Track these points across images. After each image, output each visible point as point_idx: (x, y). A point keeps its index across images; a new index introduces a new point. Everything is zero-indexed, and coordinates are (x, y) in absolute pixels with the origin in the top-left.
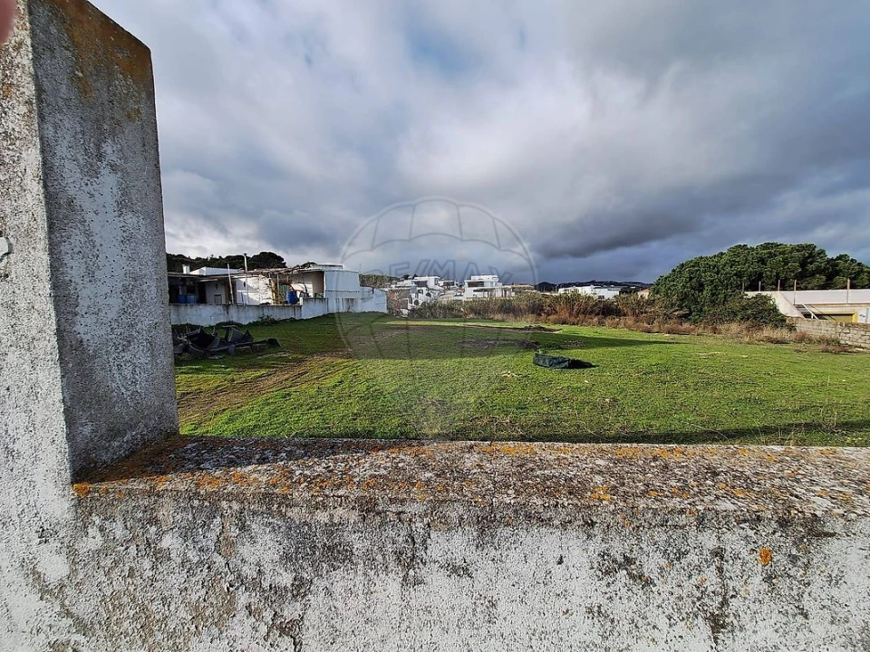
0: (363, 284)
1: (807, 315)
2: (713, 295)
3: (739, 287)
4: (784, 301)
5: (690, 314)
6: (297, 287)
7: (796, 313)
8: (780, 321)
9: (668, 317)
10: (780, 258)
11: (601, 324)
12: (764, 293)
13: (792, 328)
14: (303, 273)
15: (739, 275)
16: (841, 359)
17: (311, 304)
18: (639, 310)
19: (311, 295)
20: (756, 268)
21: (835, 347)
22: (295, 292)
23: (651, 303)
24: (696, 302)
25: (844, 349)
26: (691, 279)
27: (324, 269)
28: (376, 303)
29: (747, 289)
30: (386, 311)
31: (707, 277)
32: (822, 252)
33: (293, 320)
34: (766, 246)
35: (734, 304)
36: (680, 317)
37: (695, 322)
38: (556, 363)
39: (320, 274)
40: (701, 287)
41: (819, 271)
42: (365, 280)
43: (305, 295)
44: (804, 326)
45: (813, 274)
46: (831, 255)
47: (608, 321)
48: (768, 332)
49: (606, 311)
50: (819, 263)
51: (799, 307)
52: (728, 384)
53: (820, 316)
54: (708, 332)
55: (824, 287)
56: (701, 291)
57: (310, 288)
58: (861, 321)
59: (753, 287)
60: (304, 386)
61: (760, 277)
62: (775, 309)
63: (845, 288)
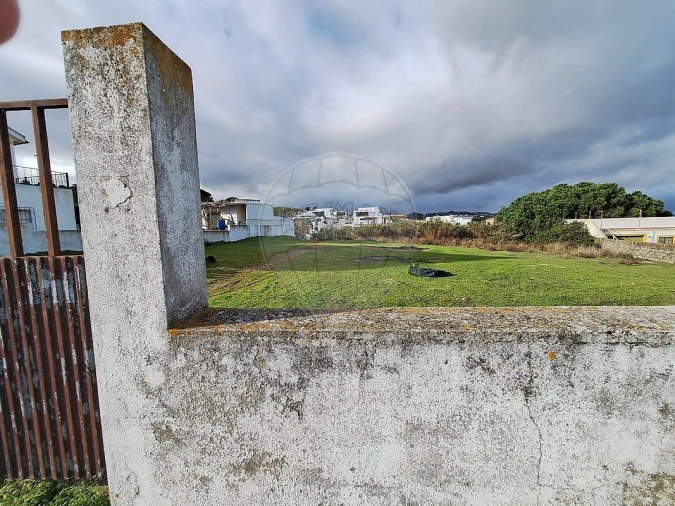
0: (276, 214)
1: (610, 237)
2: (542, 222)
3: (561, 216)
4: (594, 227)
5: (524, 236)
6: (225, 216)
7: (602, 236)
8: (590, 241)
9: (508, 239)
10: (591, 194)
11: (458, 244)
12: (579, 220)
13: (598, 246)
14: (230, 205)
15: (561, 207)
16: (633, 269)
17: (237, 230)
18: (487, 233)
19: (236, 222)
20: (574, 201)
21: (629, 260)
22: (224, 220)
23: (496, 228)
24: (530, 228)
25: (636, 262)
26: (525, 209)
27: (245, 203)
28: (284, 228)
29: (566, 217)
30: (293, 235)
31: (537, 208)
32: (622, 189)
33: (222, 242)
34: (582, 185)
35: (557, 229)
36: (517, 239)
37: (528, 243)
38: (426, 273)
39: (243, 207)
40: (533, 216)
41: (620, 204)
42: (277, 212)
43: (232, 223)
44: (608, 245)
45: (615, 206)
46: (629, 191)
47: (463, 242)
48: (581, 249)
49: (462, 234)
50: (620, 197)
51: (604, 231)
53: (619, 237)
54: (538, 250)
55: (623, 216)
56: (533, 219)
57: (235, 217)
58: (649, 241)
59: (571, 216)
60: (240, 291)
61: (576, 208)
62: (587, 233)
63: (638, 216)
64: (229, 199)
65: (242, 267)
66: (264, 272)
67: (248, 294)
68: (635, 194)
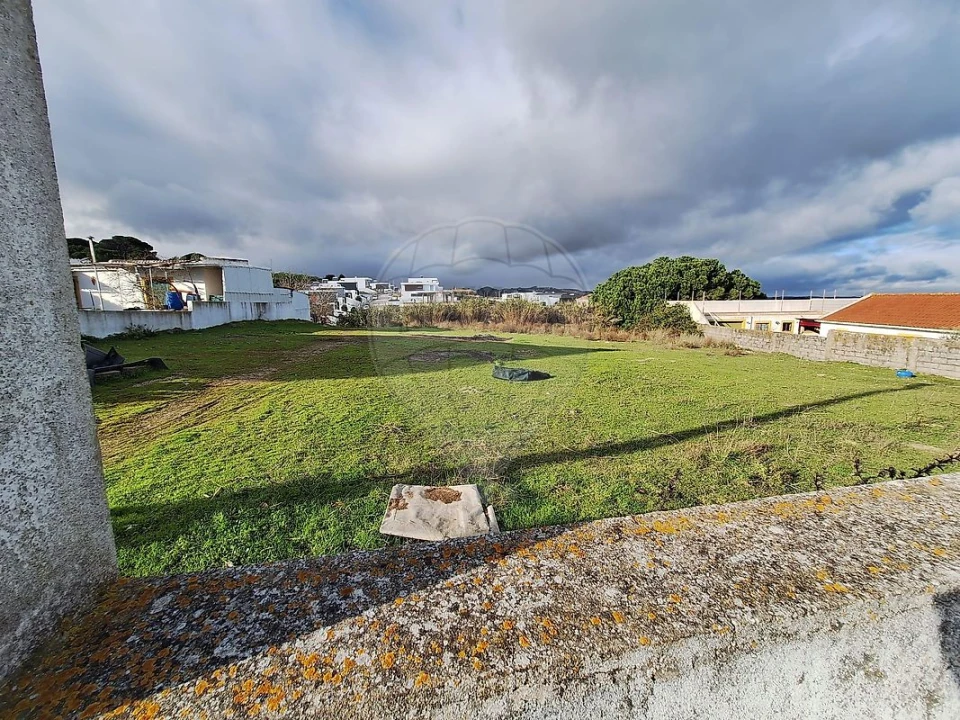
0: (277, 283)
1: (712, 323)
2: (642, 303)
3: (662, 296)
4: (696, 310)
5: (623, 322)
6: (183, 287)
7: (704, 321)
8: (693, 328)
9: (606, 325)
10: (693, 270)
11: (547, 331)
12: (682, 302)
13: (701, 334)
14: (190, 266)
15: (663, 285)
16: (738, 360)
17: (206, 310)
18: (581, 316)
19: (204, 298)
20: (676, 278)
21: (733, 351)
22: (179, 293)
23: (590, 310)
24: (629, 311)
25: (739, 353)
26: (625, 287)
27: (221, 264)
28: (294, 307)
29: (668, 298)
30: (309, 318)
31: (637, 286)
32: (722, 267)
33: (178, 331)
34: (684, 260)
35: (658, 313)
36: (616, 324)
37: (628, 329)
38: (515, 375)
39: (216, 271)
40: (632, 296)
41: (721, 283)
42: (278, 281)
43: (195, 297)
44: (711, 333)
45: (715, 287)
46: (729, 270)
47: (554, 328)
48: (685, 338)
50: (721, 276)
51: (707, 315)
52: (669, 389)
53: (720, 323)
54: (639, 339)
55: (723, 298)
56: (632, 299)
57: (203, 288)
58: (747, 327)
59: (673, 297)
60: (217, 422)
61: (678, 287)
62: (689, 318)
63: (738, 298)
64: (188, 257)
65: (219, 377)
66: (262, 384)
67: (232, 428)
68: (734, 273)
